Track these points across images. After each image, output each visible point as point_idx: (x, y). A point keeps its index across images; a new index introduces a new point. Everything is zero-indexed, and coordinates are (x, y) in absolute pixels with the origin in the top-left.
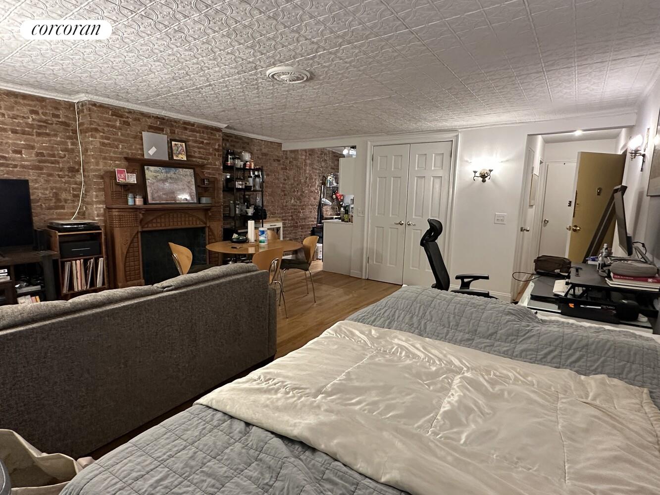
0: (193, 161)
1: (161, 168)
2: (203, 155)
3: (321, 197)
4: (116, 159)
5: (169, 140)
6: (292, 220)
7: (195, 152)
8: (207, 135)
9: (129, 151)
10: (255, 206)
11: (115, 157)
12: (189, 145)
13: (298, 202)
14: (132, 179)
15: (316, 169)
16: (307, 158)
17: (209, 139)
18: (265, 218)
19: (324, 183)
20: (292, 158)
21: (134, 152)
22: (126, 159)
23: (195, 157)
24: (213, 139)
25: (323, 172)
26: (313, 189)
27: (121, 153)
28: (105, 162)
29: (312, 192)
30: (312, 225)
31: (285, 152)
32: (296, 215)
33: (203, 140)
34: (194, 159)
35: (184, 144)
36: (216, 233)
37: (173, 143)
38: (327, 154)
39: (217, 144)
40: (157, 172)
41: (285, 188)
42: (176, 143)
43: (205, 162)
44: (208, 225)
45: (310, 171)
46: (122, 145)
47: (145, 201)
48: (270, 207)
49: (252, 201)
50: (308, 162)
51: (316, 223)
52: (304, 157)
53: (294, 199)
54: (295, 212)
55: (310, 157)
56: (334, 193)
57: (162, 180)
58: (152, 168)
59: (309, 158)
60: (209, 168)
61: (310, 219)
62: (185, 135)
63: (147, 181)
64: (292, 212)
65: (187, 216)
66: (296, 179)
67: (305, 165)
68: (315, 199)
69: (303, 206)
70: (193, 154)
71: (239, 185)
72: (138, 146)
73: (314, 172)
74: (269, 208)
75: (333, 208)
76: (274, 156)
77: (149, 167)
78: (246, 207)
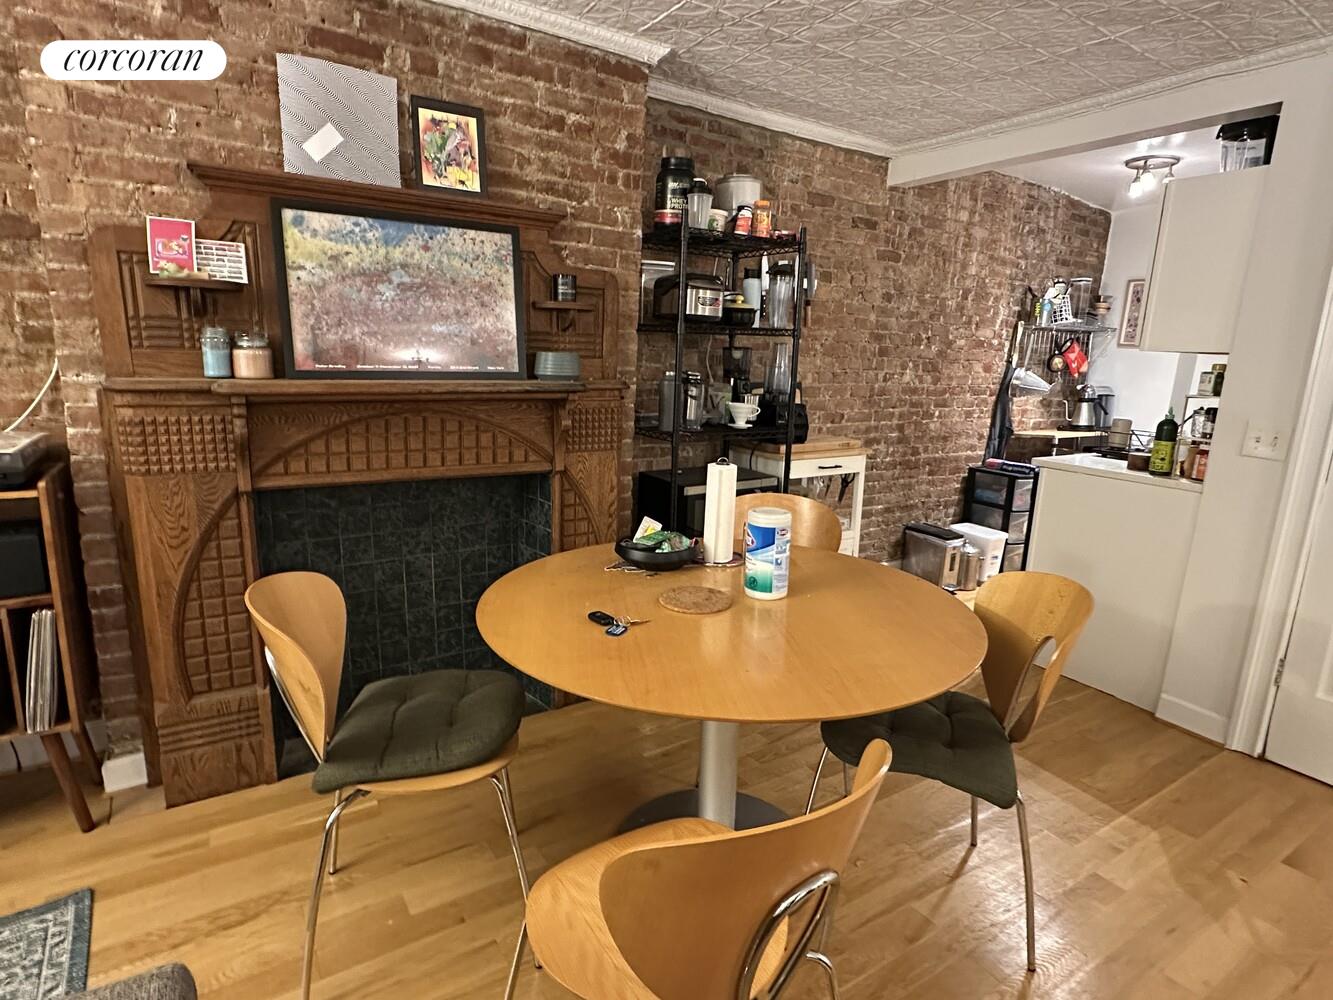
0: (512, 198)
1: (361, 220)
2: (563, 175)
3: (1009, 362)
4: (153, 176)
5: (406, 100)
6: (900, 441)
7: (524, 161)
8: (582, 89)
9: (217, 143)
10: (769, 391)
11: (146, 165)
12: (497, 130)
13: (929, 378)
14: (229, 264)
15: (1004, 263)
16: (977, 218)
17: (589, 108)
18: (801, 439)
19: (1027, 315)
20: (923, 217)
21: (239, 144)
22: (202, 173)
23: (526, 185)
24: (607, 111)
25: (1026, 275)
26: (986, 333)
27: (173, 148)
28: (99, 187)
29: (980, 344)
30: (969, 459)
31: (898, 195)
32: (916, 423)
33: (563, 112)
34: (522, 193)
35: (473, 122)
36: (592, 497)
37: (425, 115)
38: (1048, 209)
39: (624, 134)
40: (345, 237)
41: (885, 327)
42: (439, 115)
43: (570, 206)
44: (559, 467)
45: (982, 267)
46: (180, 111)
47: (280, 359)
48: (825, 398)
49: (757, 372)
50: (979, 233)
51: (983, 453)
52: (964, 216)
53: (916, 366)
54: (913, 413)
55: (988, 216)
56: (1060, 349)
57: (363, 273)
58: (318, 220)
59: (981, 221)
60: (583, 235)
61: (963, 441)
62: (482, 86)
63: (292, 275)
64: (901, 416)
65: (469, 427)
66: (927, 296)
67: (965, 245)
68: (987, 369)
69: (944, 392)
70: (515, 170)
71: (700, 302)
72: (260, 121)
73: (993, 273)
74: (818, 400)
75: (1046, 403)
76: (855, 207)
77: (306, 213)
78: (730, 395)
